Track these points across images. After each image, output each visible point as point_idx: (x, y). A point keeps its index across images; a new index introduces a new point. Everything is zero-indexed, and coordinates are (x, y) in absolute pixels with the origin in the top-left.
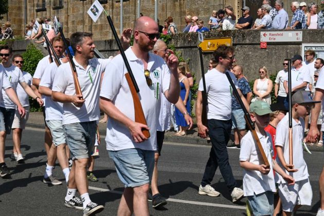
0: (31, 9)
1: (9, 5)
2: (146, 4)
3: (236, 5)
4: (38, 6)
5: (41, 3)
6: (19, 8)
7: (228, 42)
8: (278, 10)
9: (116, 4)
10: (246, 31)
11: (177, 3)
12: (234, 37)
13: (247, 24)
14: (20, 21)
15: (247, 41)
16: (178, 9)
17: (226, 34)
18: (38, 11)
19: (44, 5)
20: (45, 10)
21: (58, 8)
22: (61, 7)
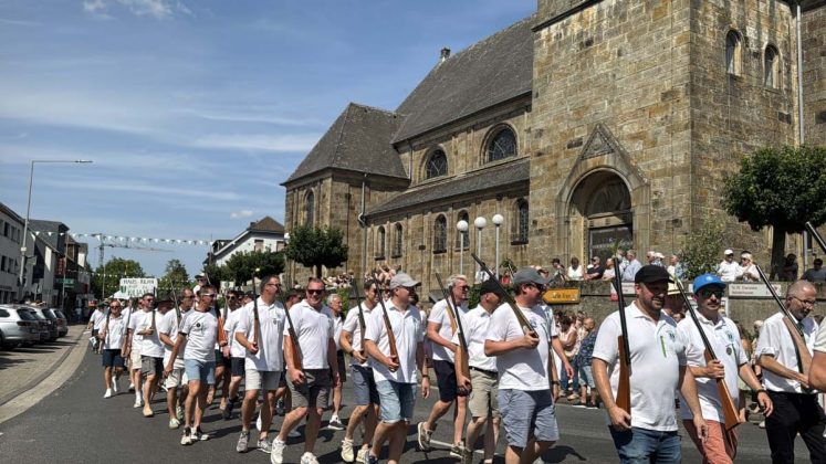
0: (370, 258)
1: (349, 253)
2: (485, 254)
3: (582, 255)
4: (377, 254)
5: (380, 252)
6: (359, 257)
7: (574, 294)
8: (630, 261)
9: (455, 254)
10: (595, 282)
11: (519, 253)
12: (582, 287)
13: (596, 274)
14: (359, 269)
15: (597, 293)
16: (519, 260)
17: (572, 284)
18: (377, 259)
19: (383, 254)
20: (383, 259)
21: (396, 257)
22: (400, 256)
